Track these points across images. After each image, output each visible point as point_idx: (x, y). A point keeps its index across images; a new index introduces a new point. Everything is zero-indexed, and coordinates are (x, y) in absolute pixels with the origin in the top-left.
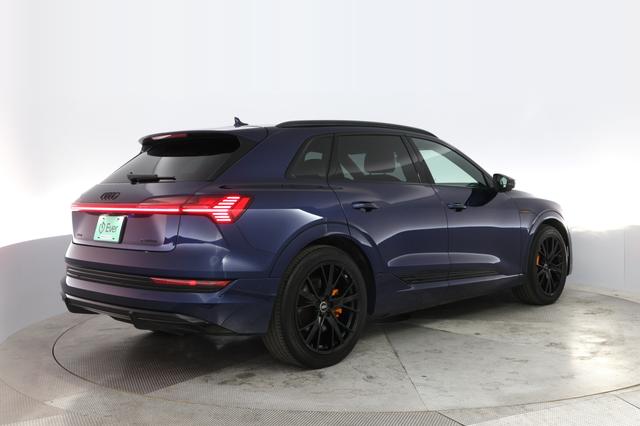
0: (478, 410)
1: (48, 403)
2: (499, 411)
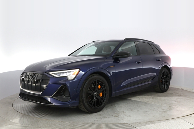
0: (140, 123)
1: (11, 121)
2: (146, 123)
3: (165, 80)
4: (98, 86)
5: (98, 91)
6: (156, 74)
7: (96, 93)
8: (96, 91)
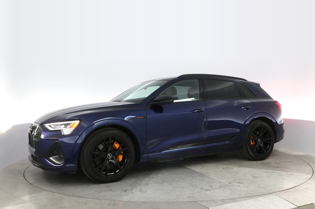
3: (262, 140)
4: (113, 144)
5: (115, 152)
6: (239, 130)
7: (110, 156)
8: (110, 152)
